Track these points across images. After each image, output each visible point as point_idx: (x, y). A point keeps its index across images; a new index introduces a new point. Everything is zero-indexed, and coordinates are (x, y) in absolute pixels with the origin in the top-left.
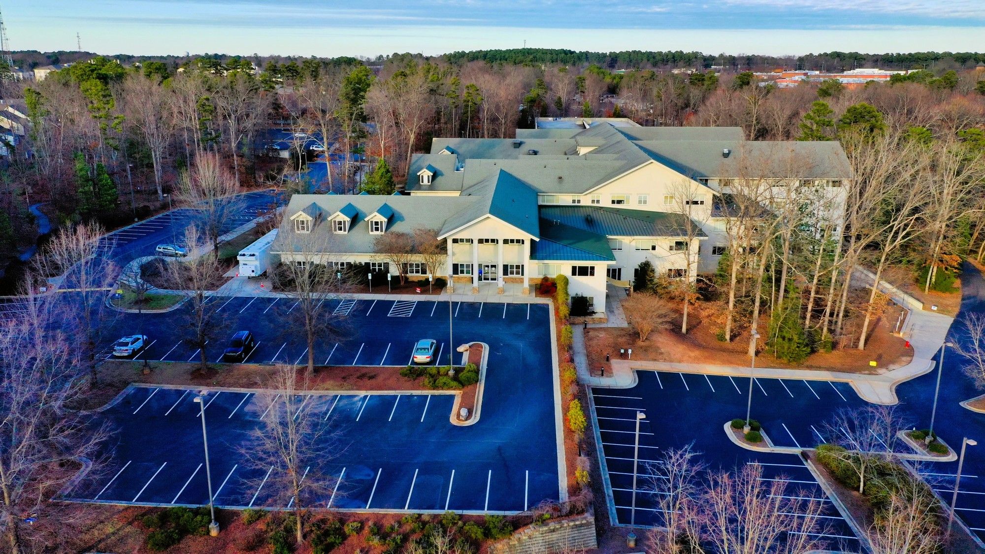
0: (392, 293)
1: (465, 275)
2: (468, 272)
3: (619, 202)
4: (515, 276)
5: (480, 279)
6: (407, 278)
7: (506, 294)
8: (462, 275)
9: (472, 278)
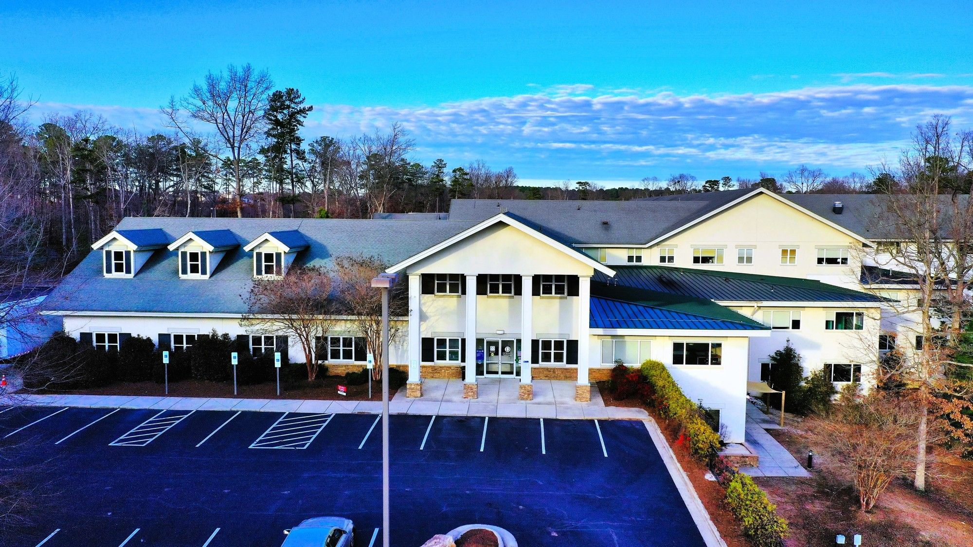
0: (282, 397)
1: (447, 362)
2: (454, 356)
3: (706, 260)
4: (552, 364)
5: (479, 371)
6: (323, 369)
7: (539, 399)
8: (441, 363)
9: (463, 368)
